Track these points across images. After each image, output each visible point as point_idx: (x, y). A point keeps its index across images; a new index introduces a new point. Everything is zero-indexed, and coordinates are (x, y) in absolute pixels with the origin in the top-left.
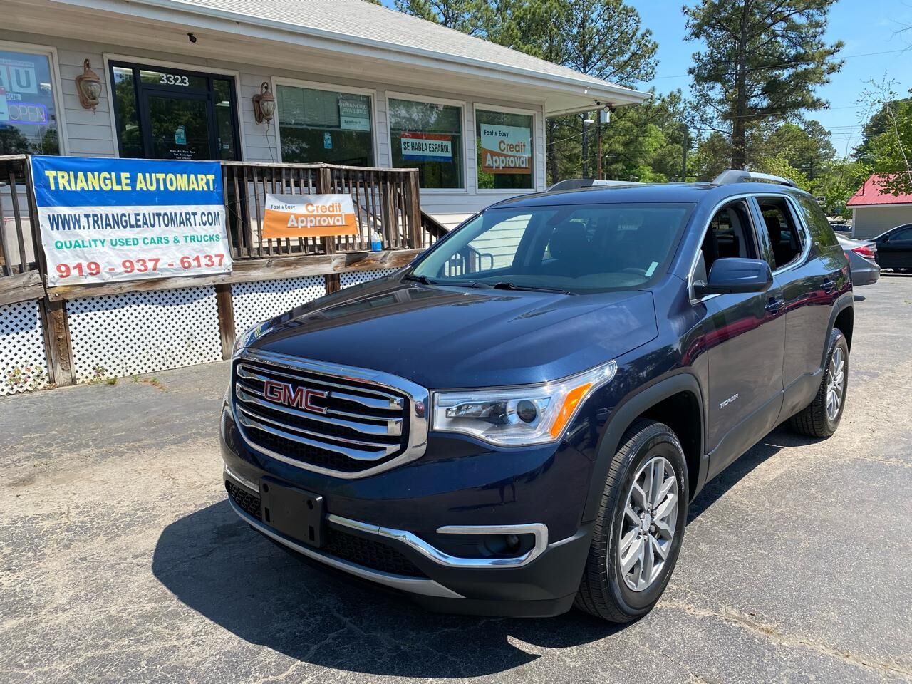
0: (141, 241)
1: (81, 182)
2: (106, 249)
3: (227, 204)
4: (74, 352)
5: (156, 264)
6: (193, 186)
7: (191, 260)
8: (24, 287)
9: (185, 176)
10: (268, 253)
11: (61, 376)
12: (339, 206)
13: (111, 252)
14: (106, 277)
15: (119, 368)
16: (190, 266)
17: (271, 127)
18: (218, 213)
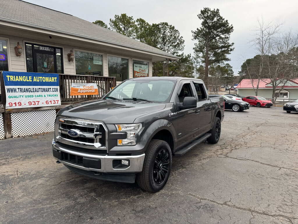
0: (34, 96)
1: (17, 79)
3: (60, 86)
4: (12, 128)
5: (38, 103)
6: (50, 80)
7: (49, 102)
9: (48, 78)
10: (72, 100)
12: (93, 87)
13: (25, 99)
15: (25, 133)
16: (48, 104)
17: (73, 63)
18: (57, 88)
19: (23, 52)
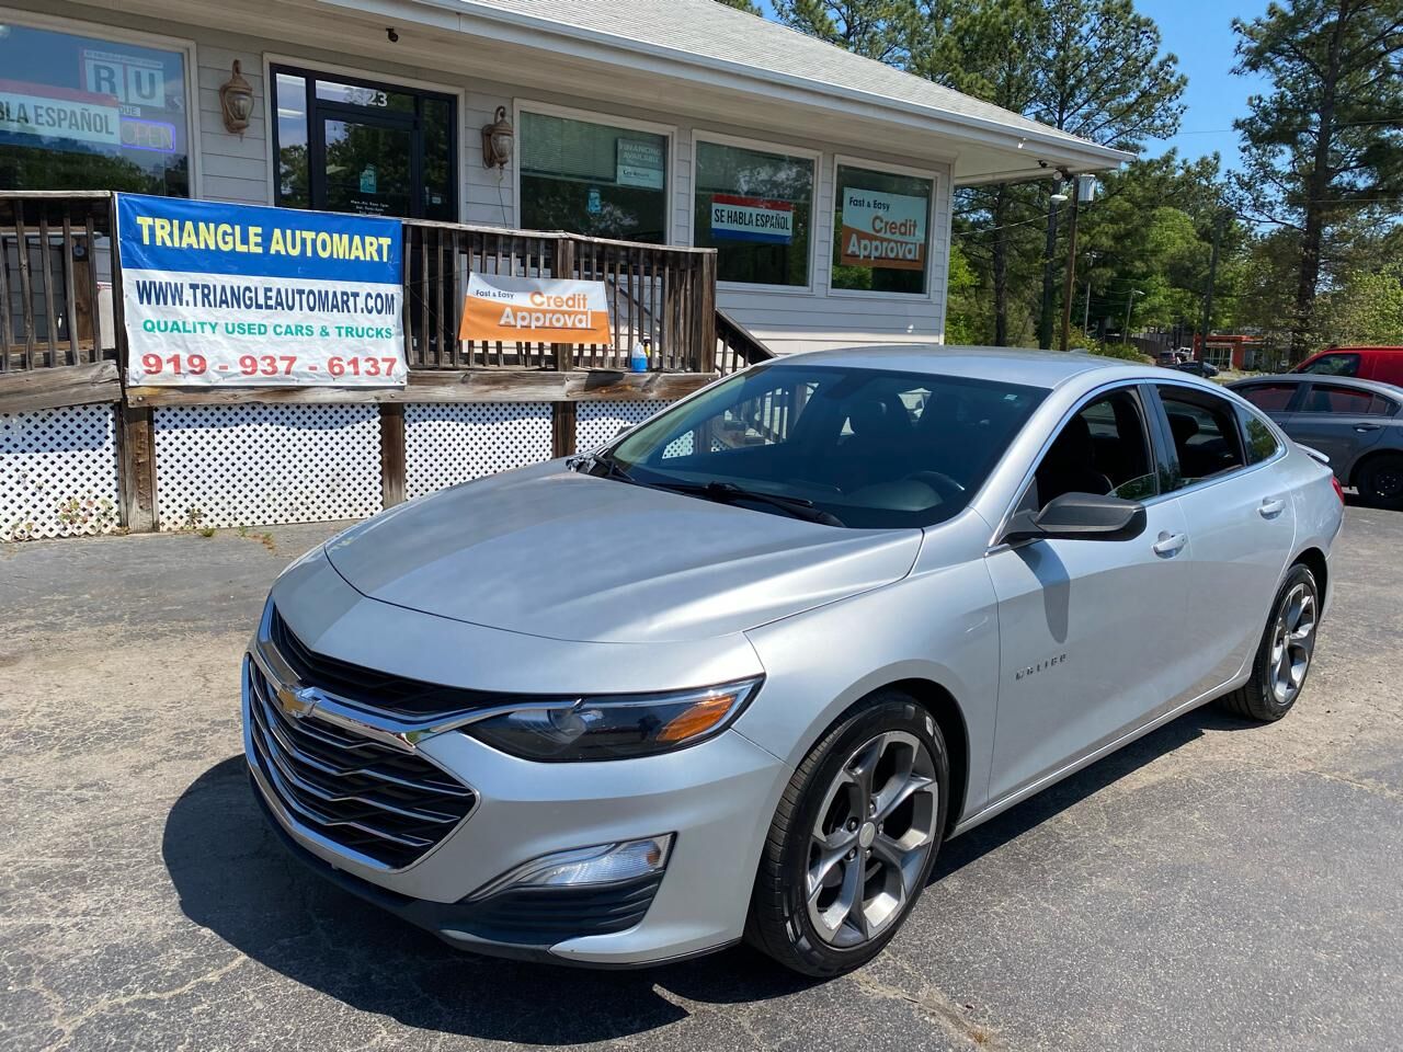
0: (270, 330)
1: (189, 236)
2: (219, 337)
3: (408, 283)
4: (160, 484)
5: (290, 365)
6: (357, 253)
7: (344, 364)
8: (93, 383)
9: (346, 237)
10: (467, 362)
11: (138, 517)
12: (584, 299)
13: (225, 343)
14: (215, 379)
15: (223, 514)
16: (341, 372)
17: (506, 174)
18: (392, 296)
19: (257, 112)
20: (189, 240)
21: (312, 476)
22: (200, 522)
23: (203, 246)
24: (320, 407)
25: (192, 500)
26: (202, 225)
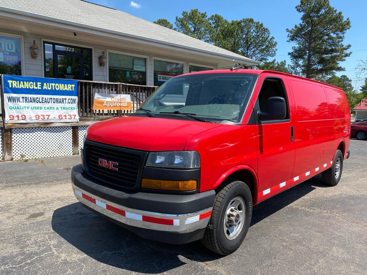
0: (43, 108)
1: (22, 85)
2: (29, 110)
3: (79, 96)
4: (13, 148)
5: (48, 117)
6: (66, 89)
7: (63, 116)
9: (63, 85)
10: (95, 115)
11: (7, 157)
12: (125, 99)
13: (31, 112)
14: (28, 120)
15: (30, 156)
16: (62, 119)
17: (105, 68)
18: (75, 99)
19: (40, 53)
20: (22, 86)
21: (54, 145)
22: (24, 158)
23: (25, 88)
24: (56, 127)
25: (22, 152)
26: (25, 82)
